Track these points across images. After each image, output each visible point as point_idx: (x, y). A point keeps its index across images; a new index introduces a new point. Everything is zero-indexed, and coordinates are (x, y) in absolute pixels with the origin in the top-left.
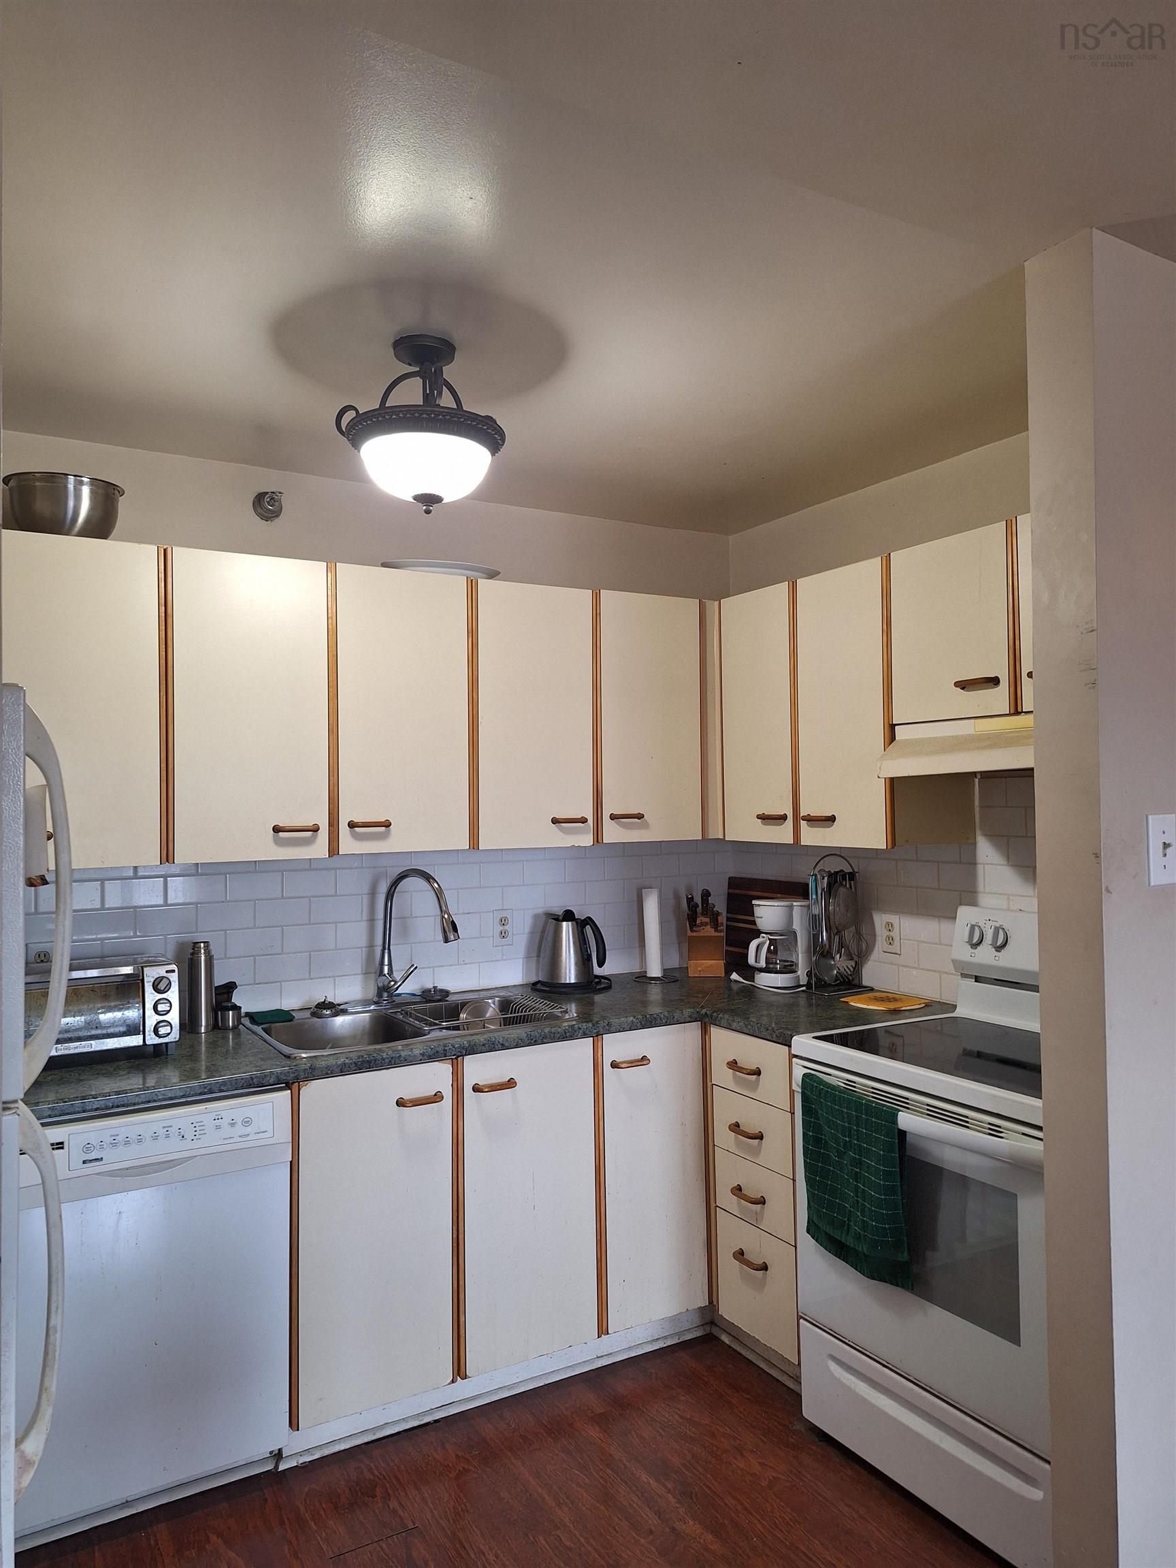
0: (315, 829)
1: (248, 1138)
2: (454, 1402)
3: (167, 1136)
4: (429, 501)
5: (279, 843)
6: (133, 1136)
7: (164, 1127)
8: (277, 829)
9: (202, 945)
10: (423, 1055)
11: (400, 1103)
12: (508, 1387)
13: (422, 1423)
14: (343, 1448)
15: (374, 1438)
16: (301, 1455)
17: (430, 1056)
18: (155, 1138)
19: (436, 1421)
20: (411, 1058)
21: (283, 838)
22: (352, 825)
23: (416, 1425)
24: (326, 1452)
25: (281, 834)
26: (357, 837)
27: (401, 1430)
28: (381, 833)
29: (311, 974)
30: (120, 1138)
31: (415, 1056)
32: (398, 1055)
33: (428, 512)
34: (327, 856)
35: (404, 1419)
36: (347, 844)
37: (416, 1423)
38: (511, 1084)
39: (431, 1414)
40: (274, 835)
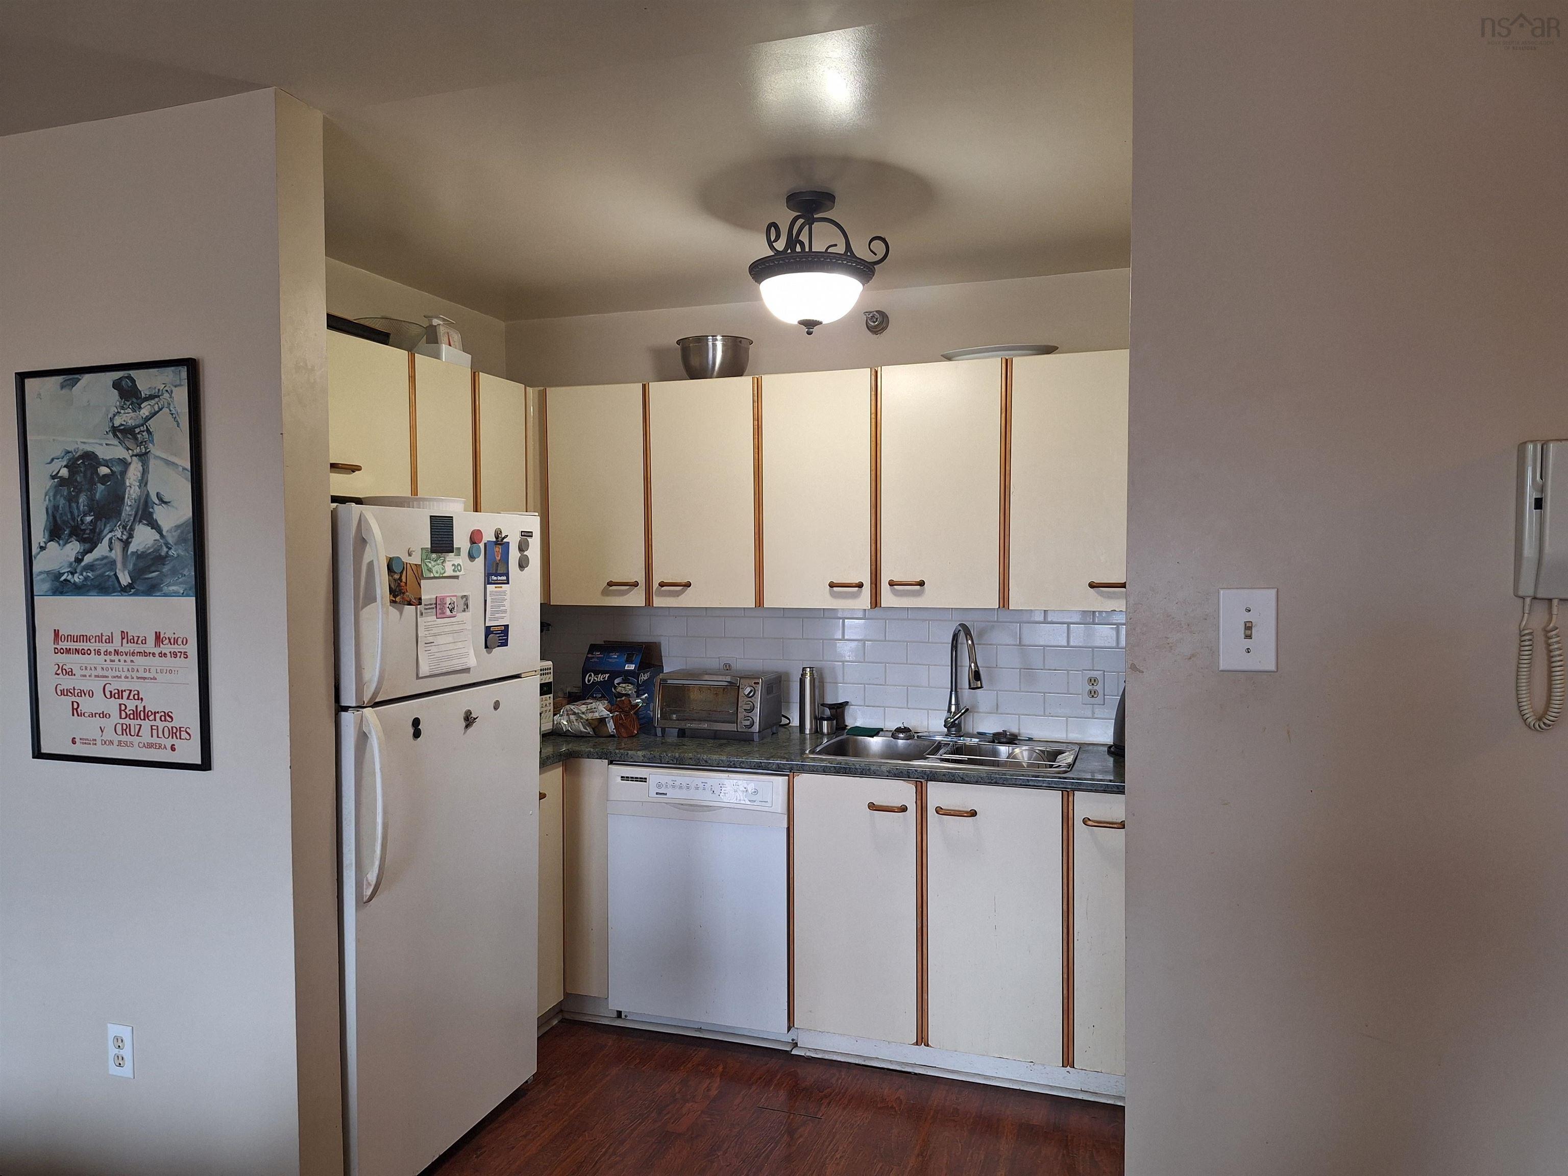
0: (860, 585)
1: (755, 804)
2: (935, 1067)
3: (704, 789)
4: (810, 325)
5: (834, 595)
6: (684, 784)
7: (702, 783)
8: (832, 585)
9: (808, 669)
10: (889, 772)
11: (872, 807)
12: (986, 1077)
13: (903, 1070)
14: (839, 1060)
15: (863, 1063)
16: (809, 1050)
17: (895, 774)
18: (697, 788)
19: (915, 1074)
20: (879, 773)
21: (836, 592)
22: (892, 584)
23: (898, 1069)
24: (827, 1057)
25: (835, 589)
26: (897, 594)
27: (886, 1067)
28: (917, 591)
29: (909, 704)
30: (677, 783)
31: (882, 771)
32: (868, 768)
33: (809, 333)
34: (870, 608)
35: (891, 1061)
36: (888, 598)
37: (898, 1068)
38: (973, 814)
39: (913, 1067)
40: (830, 589)
